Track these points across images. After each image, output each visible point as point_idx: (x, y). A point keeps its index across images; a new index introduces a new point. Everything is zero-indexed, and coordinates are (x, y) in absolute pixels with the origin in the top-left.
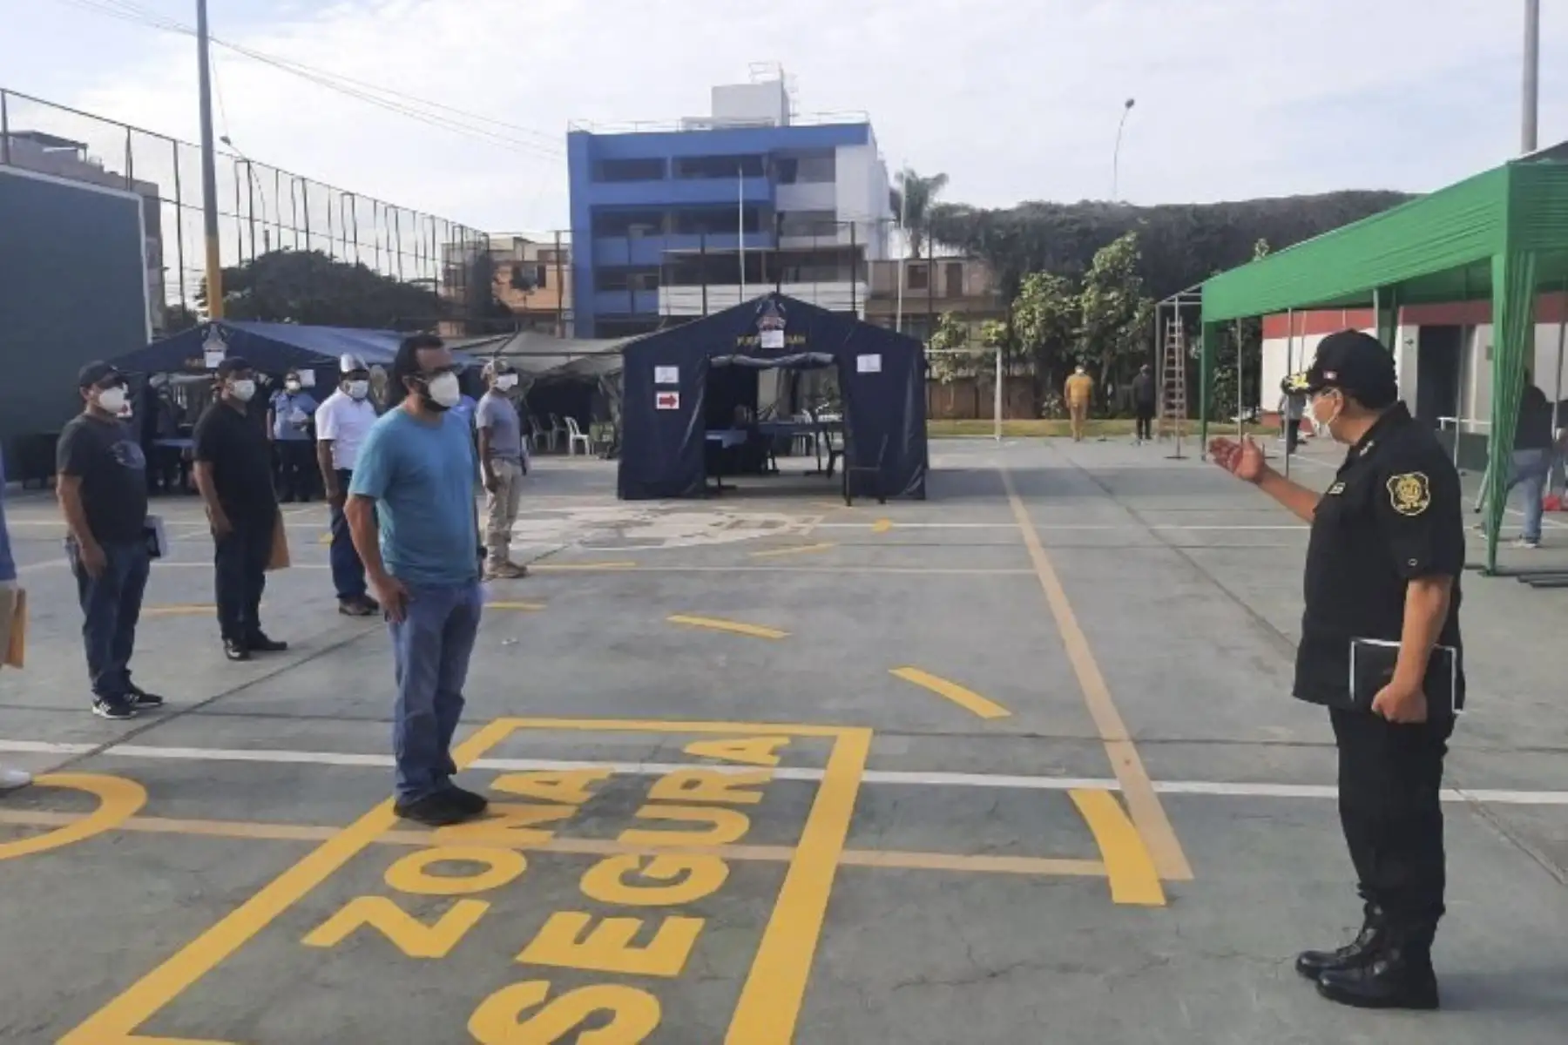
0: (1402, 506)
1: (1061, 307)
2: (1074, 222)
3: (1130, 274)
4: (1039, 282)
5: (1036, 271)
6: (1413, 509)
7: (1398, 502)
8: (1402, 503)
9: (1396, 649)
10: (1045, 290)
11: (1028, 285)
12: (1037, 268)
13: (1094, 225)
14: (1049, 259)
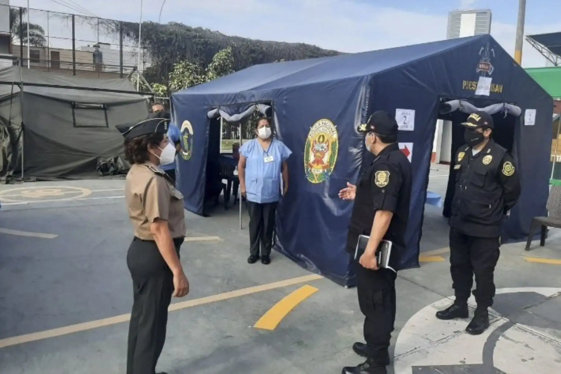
0: (378, 183)
1: (196, 80)
2: (200, 37)
3: (230, 68)
4: (185, 66)
5: (183, 60)
6: (381, 185)
7: (378, 181)
8: (379, 182)
9: (368, 239)
10: (188, 71)
11: (179, 68)
12: (183, 58)
13: (211, 41)
14: (188, 55)
